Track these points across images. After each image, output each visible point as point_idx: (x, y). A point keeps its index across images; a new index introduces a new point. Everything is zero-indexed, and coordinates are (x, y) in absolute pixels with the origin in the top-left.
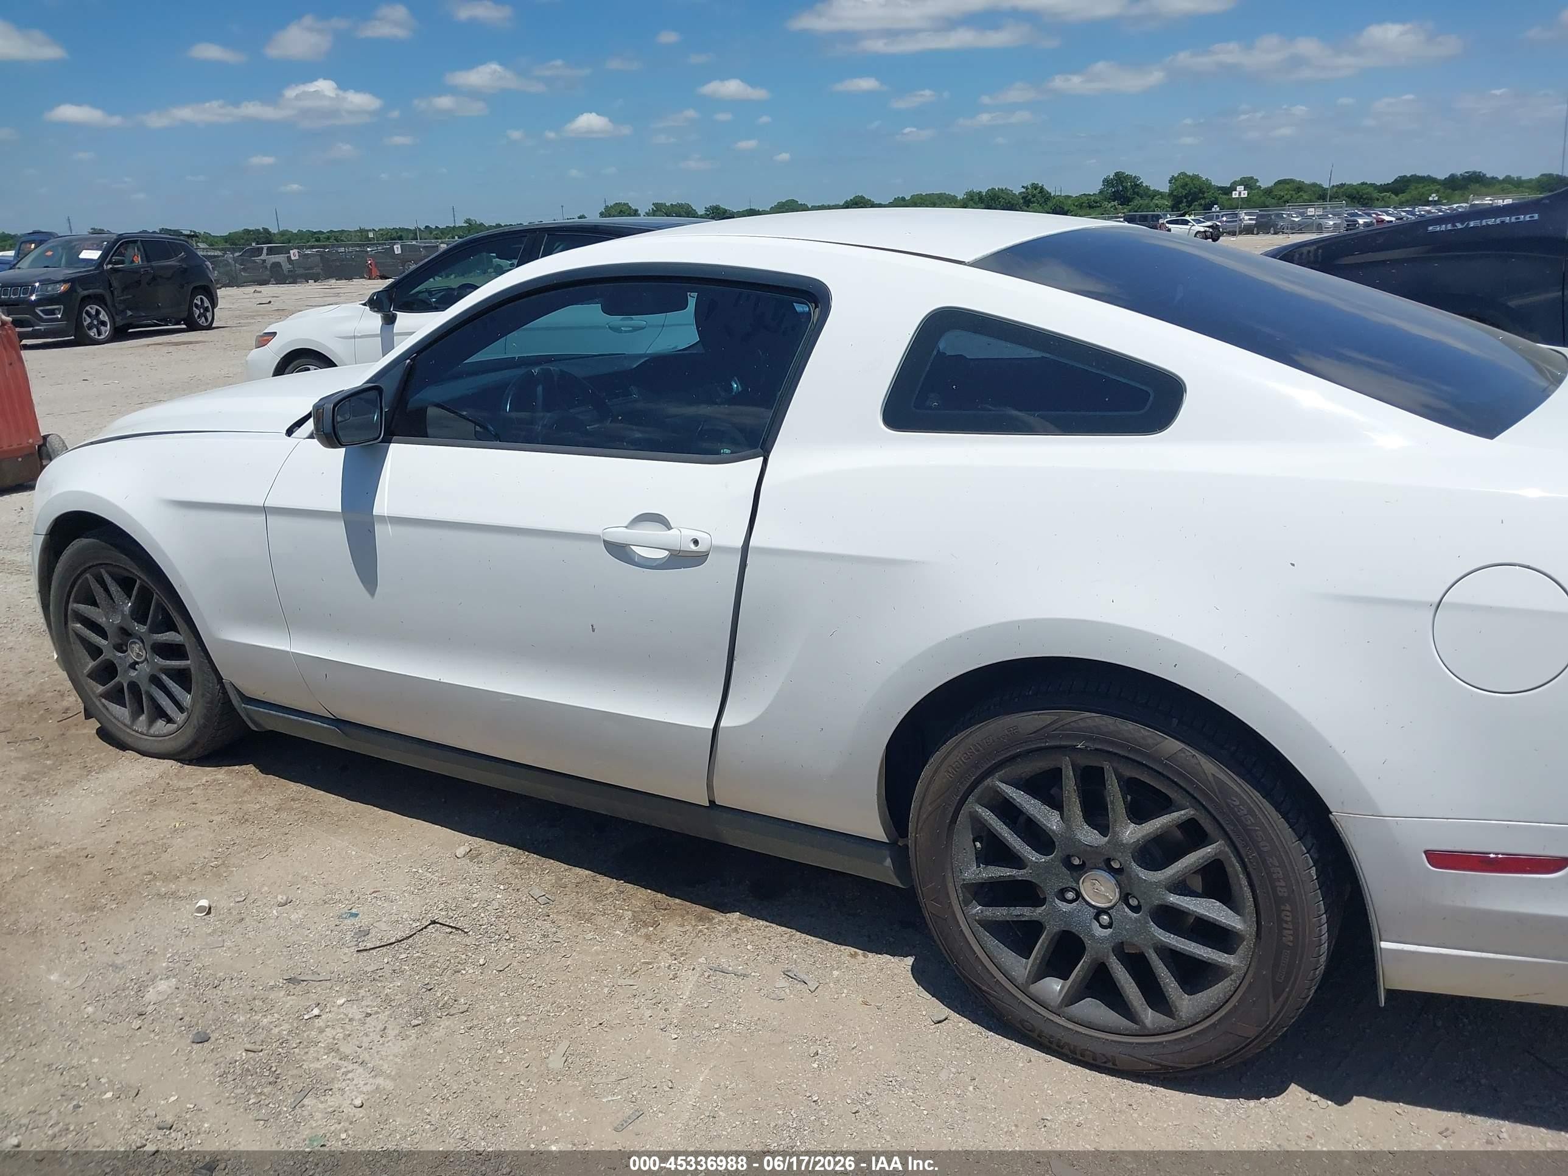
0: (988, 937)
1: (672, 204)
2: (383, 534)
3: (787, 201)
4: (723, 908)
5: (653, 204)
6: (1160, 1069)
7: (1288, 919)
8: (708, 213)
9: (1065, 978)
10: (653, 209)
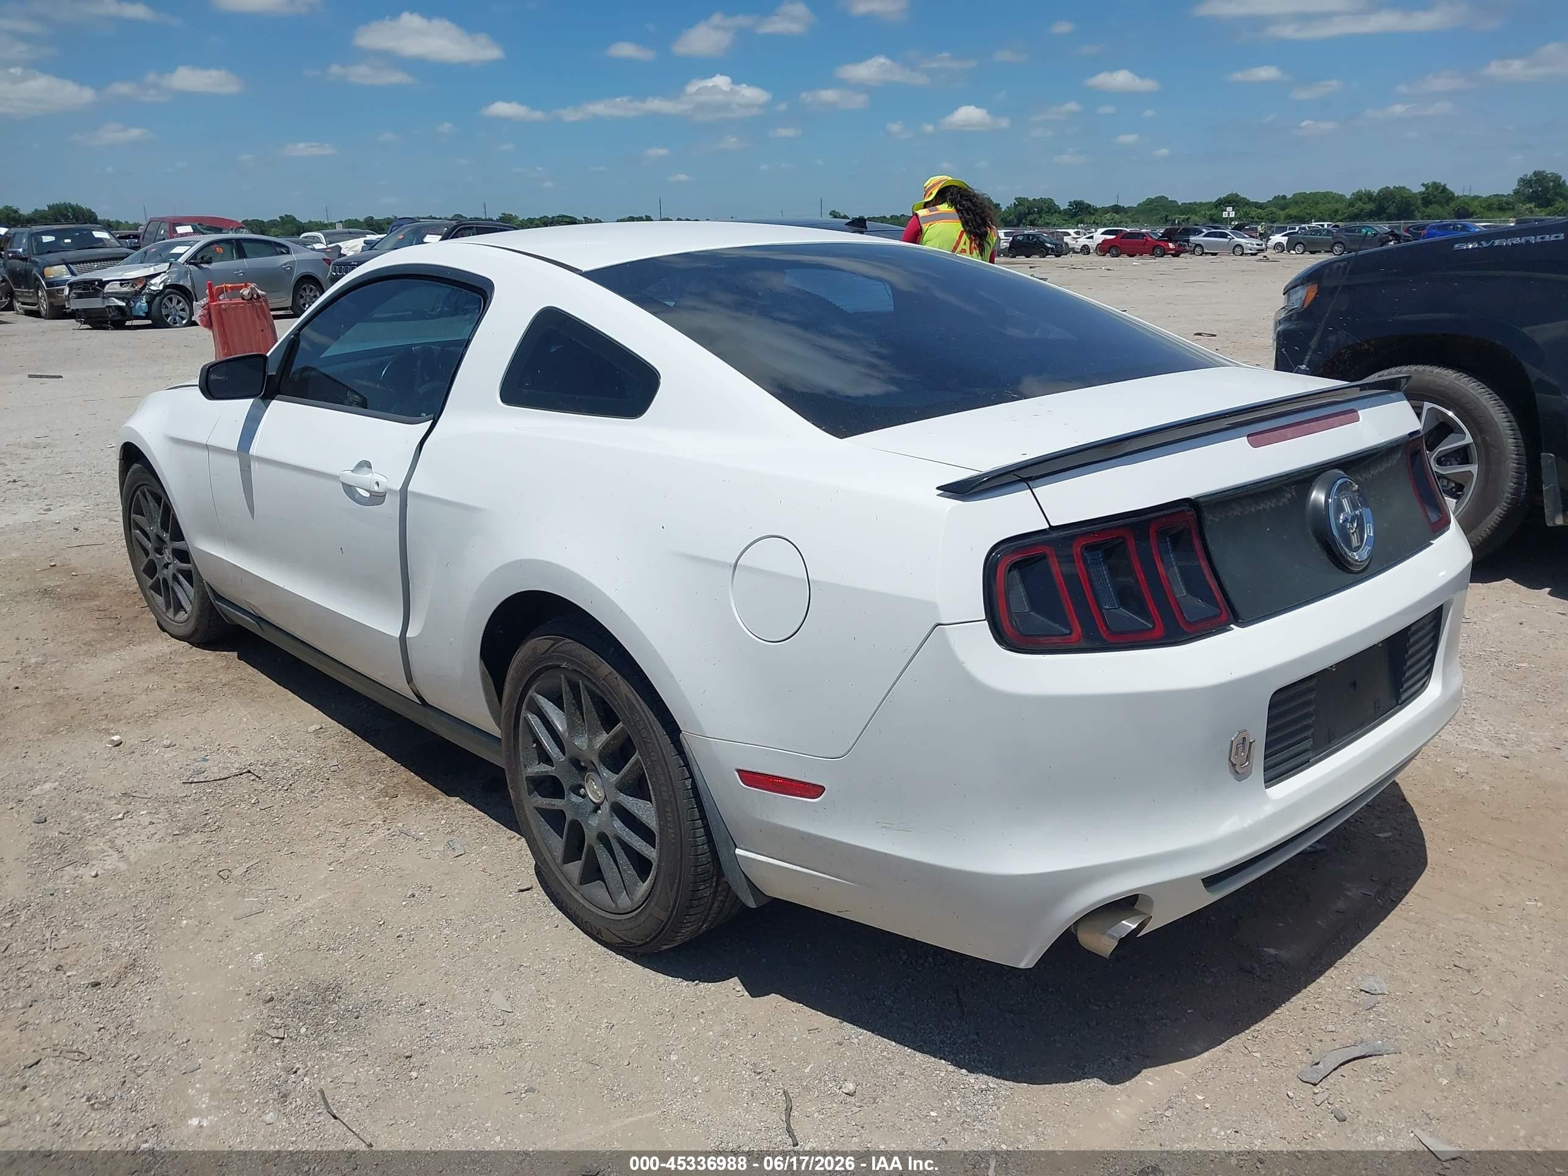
0: (542, 822)
1: (1034, 199)
2: (255, 466)
3: (1156, 198)
4: (449, 793)
5: (1016, 199)
6: (622, 943)
7: (670, 819)
8: (1071, 208)
9: (580, 860)
10: (1015, 203)
